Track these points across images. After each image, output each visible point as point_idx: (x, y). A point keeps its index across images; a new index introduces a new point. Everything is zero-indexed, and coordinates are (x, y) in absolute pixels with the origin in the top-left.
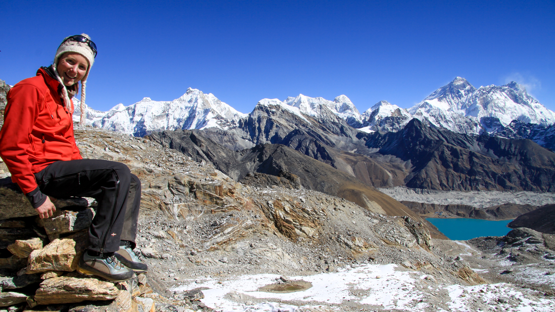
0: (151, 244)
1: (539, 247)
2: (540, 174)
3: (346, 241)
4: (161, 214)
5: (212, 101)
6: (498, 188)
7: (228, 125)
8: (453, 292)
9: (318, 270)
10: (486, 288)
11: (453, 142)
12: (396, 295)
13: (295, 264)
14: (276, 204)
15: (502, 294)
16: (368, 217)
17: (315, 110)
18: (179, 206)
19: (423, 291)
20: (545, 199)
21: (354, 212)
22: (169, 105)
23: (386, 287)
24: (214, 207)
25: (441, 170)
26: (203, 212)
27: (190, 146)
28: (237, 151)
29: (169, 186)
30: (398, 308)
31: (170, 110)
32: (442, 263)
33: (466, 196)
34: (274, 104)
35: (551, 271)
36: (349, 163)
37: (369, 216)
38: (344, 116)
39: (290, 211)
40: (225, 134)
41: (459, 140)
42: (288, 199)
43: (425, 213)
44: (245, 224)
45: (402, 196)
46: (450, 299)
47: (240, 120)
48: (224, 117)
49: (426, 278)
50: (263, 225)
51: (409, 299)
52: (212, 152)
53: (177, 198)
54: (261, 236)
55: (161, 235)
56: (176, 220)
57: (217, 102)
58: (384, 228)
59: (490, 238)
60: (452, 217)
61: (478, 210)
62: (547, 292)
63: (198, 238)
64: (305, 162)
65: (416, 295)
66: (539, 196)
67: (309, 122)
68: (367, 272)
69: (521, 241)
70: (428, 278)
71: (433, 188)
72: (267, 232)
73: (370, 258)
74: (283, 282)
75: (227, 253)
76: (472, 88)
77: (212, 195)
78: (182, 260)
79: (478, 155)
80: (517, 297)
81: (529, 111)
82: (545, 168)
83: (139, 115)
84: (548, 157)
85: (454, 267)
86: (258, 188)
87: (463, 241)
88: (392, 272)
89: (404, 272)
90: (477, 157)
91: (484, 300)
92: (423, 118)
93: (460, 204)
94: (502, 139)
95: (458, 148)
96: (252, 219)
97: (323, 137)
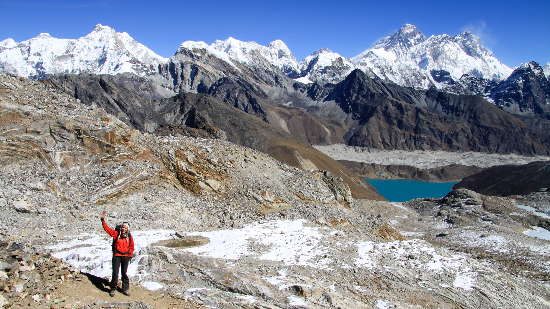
0: (26, 198)
1: (477, 209)
2: (489, 133)
3: (255, 195)
4: (40, 164)
5: (126, 41)
6: (444, 147)
7: (146, 71)
8: (363, 248)
9: (222, 226)
10: (398, 244)
11: (398, 96)
12: (299, 251)
13: (195, 219)
14: (178, 154)
15: (414, 250)
16: (281, 170)
17: (246, 55)
18: (62, 154)
19: (329, 246)
20: (493, 161)
21: (267, 164)
22: (73, 44)
23: (289, 242)
24: (105, 156)
25: (384, 127)
26: (91, 162)
27: (99, 93)
28: (155, 101)
29: (51, 131)
30: (300, 264)
31: (75, 49)
32: (362, 221)
33: (410, 156)
34: (199, 47)
35: (486, 233)
36: (282, 117)
37: (283, 169)
38: (279, 63)
39: (194, 162)
40: (142, 80)
41: (405, 94)
42: (192, 149)
43: (364, 174)
44: (139, 175)
45: (341, 155)
46: (357, 256)
47: (160, 66)
48: (141, 60)
49: (336, 234)
50: (161, 177)
51: (312, 254)
52: (125, 101)
53: (60, 145)
54: (159, 188)
55: (38, 187)
56: (58, 170)
57: (132, 42)
58: (299, 182)
59: (428, 200)
60: (393, 179)
61: (422, 171)
62: (480, 255)
63: (84, 191)
64: (232, 114)
65: (320, 250)
66: (487, 157)
67: (239, 70)
68: (273, 227)
69: (459, 202)
70: (339, 234)
71: (374, 147)
72: (165, 185)
73: (281, 214)
74: (178, 238)
75: (117, 207)
76: (422, 37)
77: (102, 142)
78: (63, 215)
79: (425, 111)
80: (429, 253)
81: (483, 65)
82: (494, 127)
83: (35, 55)
84: (498, 116)
85: (375, 225)
86: (159, 137)
87: (400, 203)
88: (300, 227)
89: (313, 228)
90: (423, 113)
91: (394, 257)
92: (367, 69)
93: (402, 164)
94: (452, 94)
95: (403, 103)
96: (149, 170)
97: (255, 87)
